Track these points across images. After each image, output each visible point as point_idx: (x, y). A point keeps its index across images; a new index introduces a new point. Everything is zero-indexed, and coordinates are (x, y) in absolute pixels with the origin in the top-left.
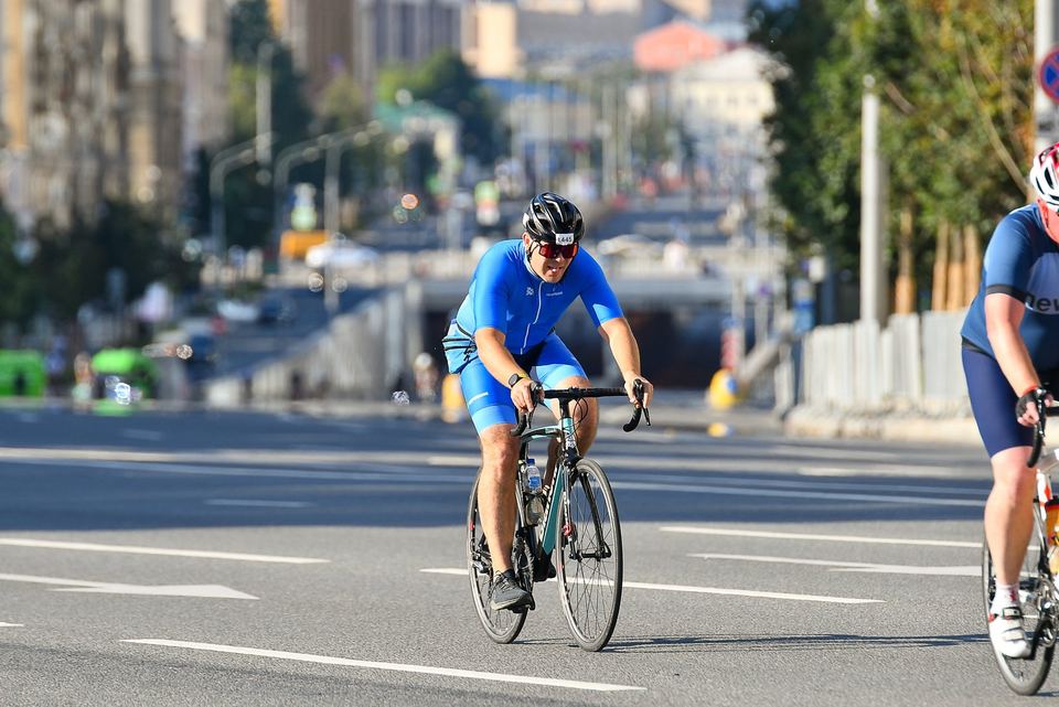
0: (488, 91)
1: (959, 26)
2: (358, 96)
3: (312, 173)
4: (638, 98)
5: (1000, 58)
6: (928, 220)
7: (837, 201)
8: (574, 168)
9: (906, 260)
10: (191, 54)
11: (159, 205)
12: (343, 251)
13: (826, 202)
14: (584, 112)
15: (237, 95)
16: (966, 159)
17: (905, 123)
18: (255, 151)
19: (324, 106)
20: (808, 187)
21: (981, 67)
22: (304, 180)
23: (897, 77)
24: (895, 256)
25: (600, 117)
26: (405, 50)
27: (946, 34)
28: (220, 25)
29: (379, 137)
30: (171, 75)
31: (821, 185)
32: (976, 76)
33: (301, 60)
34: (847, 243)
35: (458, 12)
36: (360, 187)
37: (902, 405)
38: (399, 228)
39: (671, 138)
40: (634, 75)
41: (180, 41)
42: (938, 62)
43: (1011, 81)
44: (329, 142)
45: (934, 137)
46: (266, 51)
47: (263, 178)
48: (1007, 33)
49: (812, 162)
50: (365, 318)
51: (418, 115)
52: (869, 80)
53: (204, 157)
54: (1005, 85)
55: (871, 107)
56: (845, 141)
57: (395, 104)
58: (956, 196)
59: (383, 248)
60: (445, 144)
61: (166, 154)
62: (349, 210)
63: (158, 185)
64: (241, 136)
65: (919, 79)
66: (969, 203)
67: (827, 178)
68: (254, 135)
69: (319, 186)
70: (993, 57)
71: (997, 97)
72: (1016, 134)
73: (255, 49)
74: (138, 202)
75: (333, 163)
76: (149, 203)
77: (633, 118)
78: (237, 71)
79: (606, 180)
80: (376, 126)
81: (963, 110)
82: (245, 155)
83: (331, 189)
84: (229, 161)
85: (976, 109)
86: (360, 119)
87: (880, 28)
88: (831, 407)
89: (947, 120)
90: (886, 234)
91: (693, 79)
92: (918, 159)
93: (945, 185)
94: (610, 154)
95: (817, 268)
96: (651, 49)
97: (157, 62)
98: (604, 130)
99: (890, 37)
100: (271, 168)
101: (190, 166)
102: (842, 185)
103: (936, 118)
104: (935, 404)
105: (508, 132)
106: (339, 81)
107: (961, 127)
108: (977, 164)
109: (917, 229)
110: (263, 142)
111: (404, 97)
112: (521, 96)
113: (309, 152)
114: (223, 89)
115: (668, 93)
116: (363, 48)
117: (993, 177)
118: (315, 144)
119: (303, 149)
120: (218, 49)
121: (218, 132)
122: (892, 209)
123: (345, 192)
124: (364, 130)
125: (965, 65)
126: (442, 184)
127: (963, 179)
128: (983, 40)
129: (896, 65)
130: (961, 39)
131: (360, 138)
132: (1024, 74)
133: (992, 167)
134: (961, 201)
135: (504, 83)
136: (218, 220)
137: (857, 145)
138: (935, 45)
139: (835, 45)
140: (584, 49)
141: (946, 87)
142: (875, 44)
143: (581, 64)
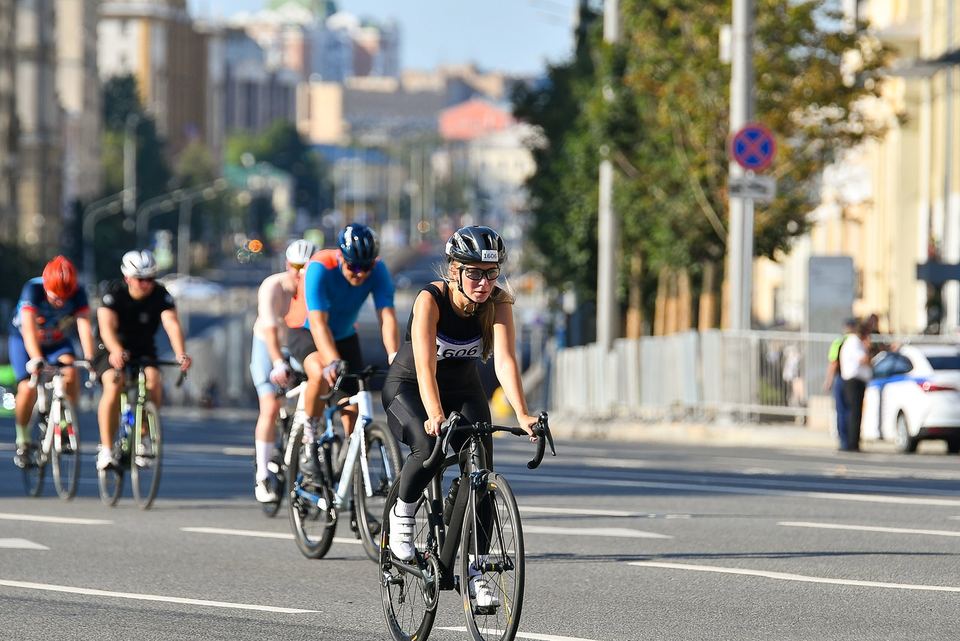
0: (317, 155)
1: (674, 107)
2: (208, 157)
3: (167, 221)
4: (441, 163)
5: (706, 134)
6: (654, 263)
7: (581, 247)
8: (387, 219)
9: (636, 296)
10: (71, 123)
11: (42, 247)
12: (193, 285)
13: (570, 248)
14: (395, 173)
15: (109, 155)
16: (679, 214)
17: (632, 185)
18: (122, 204)
19: (181, 165)
20: (557, 236)
21: (691, 140)
22: (163, 227)
23: (626, 149)
24: (627, 292)
25: (409, 177)
26: (250, 120)
27: (663, 114)
28: (96, 99)
29: (225, 192)
30: (53, 140)
31: (568, 234)
32: (687, 147)
33: (162, 129)
34: (588, 281)
35: (294, 90)
36: (209, 233)
37: (624, 412)
38: (242, 267)
39: (468, 195)
40: (438, 142)
41: (62, 112)
42: (657, 135)
43: (714, 151)
44: (181, 196)
45: (653, 197)
46: (133, 121)
47: (127, 225)
48: (711, 112)
49: (561, 216)
50: (211, 342)
51: (259, 173)
52: (604, 150)
53: (79, 207)
54: (709, 154)
55: (606, 173)
56: (588, 198)
57: (240, 165)
58: (672, 244)
59: (226, 284)
60: (281, 198)
61: (49, 204)
62: (199, 252)
63: (42, 230)
64: (111, 190)
65: (644, 149)
66: (681, 249)
67: (573, 229)
68: (122, 188)
69: (174, 233)
70: (701, 132)
71: (703, 165)
72: (718, 193)
73: (124, 119)
74: (25, 243)
75: (185, 214)
76: (35, 245)
77: (437, 178)
78: (109, 138)
79: (413, 229)
80: (222, 183)
81: (677, 175)
82: (112, 206)
83: (184, 235)
84: (98, 210)
85: (686, 173)
86: (210, 177)
87: (613, 108)
88: (570, 414)
89: (663, 182)
90: (619, 275)
91: (487, 147)
92: (642, 215)
93: (662, 235)
94: (417, 208)
95: (570, 302)
96: (454, 122)
97: (43, 129)
98: (413, 188)
99: (620, 116)
100: (134, 217)
101: (68, 215)
102: (586, 235)
103: (656, 180)
104: (648, 411)
105: (332, 189)
106: (193, 146)
107: (676, 188)
108: (689, 219)
109: (645, 270)
110: (128, 196)
111: (248, 159)
112: (344, 159)
113: (166, 205)
114: (97, 152)
115: (466, 158)
116: (215, 119)
117: (700, 229)
118: (170, 197)
119: (161, 201)
120: (93, 119)
121: (93, 187)
122: (625, 254)
123: (196, 236)
124: (212, 185)
125: (679, 138)
126: (277, 231)
127: (677, 231)
128: (693, 118)
129: (625, 137)
130: (675, 118)
131: (208, 193)
132: (722, 146)
133: (699, 221)
134: (675, 248)
135: (331, 149)
136: (89, 259)
137: (596, 202)
138: (655, 123)
139: (579, 122)
140: (396, 121)
141: (666, 156)
142: (609, 120)
143: (394, 133)
